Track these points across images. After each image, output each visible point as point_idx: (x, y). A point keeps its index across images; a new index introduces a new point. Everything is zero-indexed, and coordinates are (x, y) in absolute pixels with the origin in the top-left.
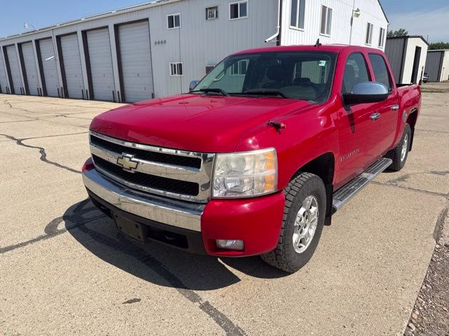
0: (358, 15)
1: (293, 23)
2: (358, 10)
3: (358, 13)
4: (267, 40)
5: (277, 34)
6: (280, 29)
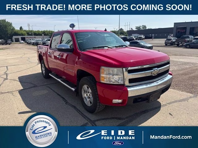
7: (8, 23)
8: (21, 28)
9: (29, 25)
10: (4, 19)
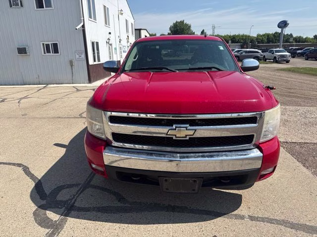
0: (122, 14)
1: (90, 17)
2: (121, 10)
3: (122, 12)
4: (77, 28)
5: (82, 24)
6: (84, 20)
7: (186, 25)
8: (203, 32)
9: (214, 28)
10: (182, 20)
